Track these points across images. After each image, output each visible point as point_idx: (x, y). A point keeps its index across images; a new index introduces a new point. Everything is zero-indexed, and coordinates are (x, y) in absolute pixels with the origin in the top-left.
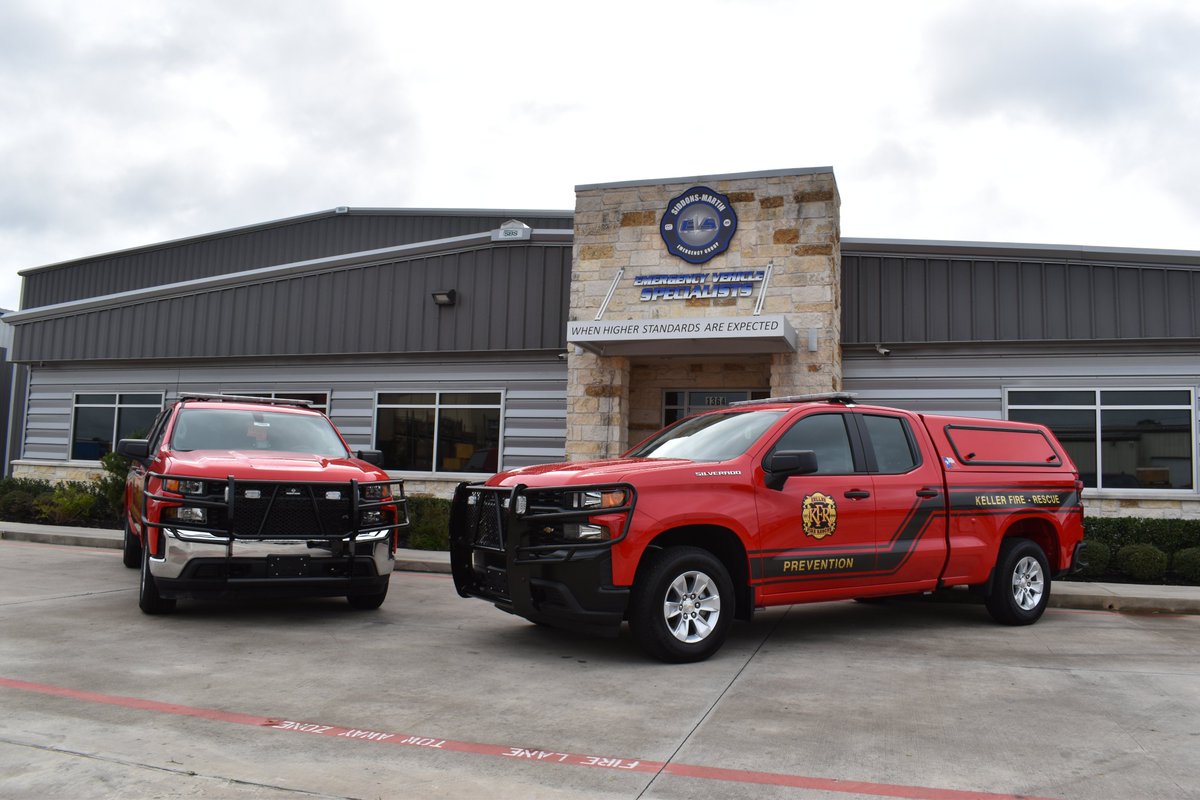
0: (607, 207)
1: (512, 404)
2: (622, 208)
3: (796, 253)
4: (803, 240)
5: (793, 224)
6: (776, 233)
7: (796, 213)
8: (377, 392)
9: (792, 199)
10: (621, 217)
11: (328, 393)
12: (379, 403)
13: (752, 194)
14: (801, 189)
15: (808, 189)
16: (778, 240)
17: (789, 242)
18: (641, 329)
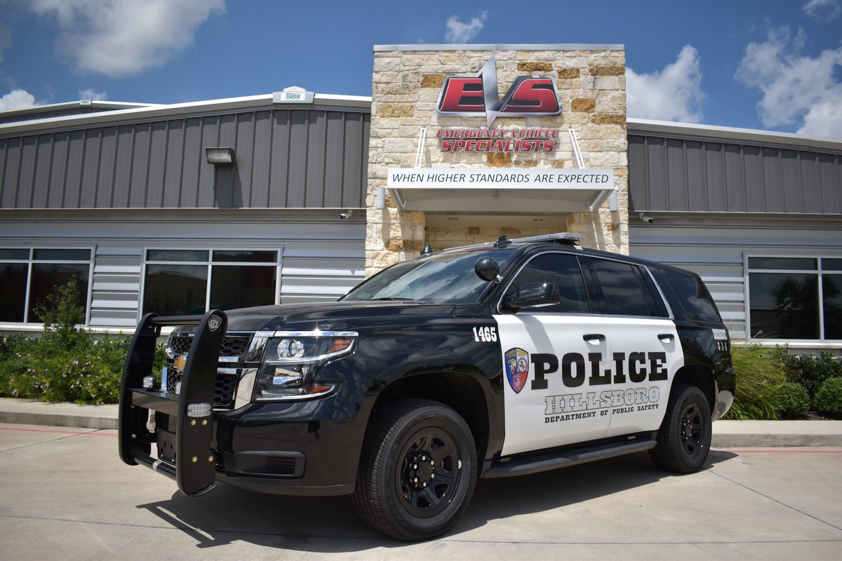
0: (407, 68)
1: (290, 262)
2: (422, 70)
3: (593, 121)
4: (598, 109)
5: (589, 94)
6: (573, 102)
7: (592, 84)
8: (146, 249)
9: (587, 70)
10: (422, 78)
11: (93, 249)
12: (147, 259)
13: (550, 64)
14: (596, 63)
15: (603, 63)
16: (575, 108)
17: (587, 110)
18: (468, 178)
